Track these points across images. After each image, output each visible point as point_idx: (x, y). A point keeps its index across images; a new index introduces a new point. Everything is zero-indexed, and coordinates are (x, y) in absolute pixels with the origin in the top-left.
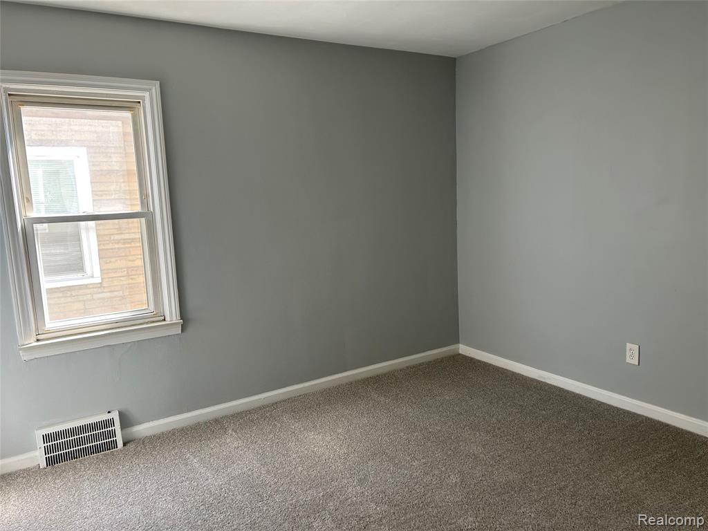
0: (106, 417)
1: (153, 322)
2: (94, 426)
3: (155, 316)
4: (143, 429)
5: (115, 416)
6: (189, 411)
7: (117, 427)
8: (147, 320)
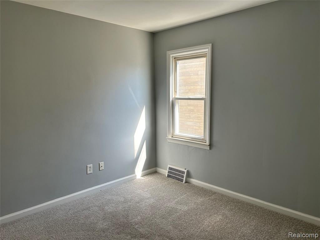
0: (183, 170)
1: (202, 142)
2: (180, 171)
3: (203, 140)
4: (194, 181)
5: (186, 171)
6: (209, 183)
7: (185, 175)
8: (200, 141)
